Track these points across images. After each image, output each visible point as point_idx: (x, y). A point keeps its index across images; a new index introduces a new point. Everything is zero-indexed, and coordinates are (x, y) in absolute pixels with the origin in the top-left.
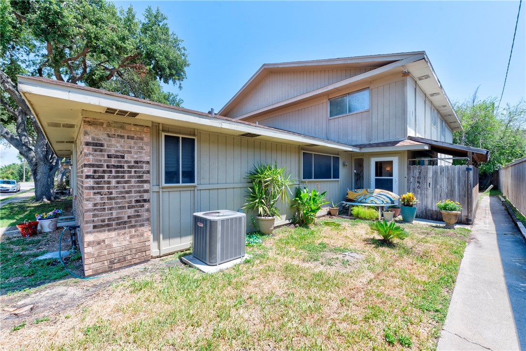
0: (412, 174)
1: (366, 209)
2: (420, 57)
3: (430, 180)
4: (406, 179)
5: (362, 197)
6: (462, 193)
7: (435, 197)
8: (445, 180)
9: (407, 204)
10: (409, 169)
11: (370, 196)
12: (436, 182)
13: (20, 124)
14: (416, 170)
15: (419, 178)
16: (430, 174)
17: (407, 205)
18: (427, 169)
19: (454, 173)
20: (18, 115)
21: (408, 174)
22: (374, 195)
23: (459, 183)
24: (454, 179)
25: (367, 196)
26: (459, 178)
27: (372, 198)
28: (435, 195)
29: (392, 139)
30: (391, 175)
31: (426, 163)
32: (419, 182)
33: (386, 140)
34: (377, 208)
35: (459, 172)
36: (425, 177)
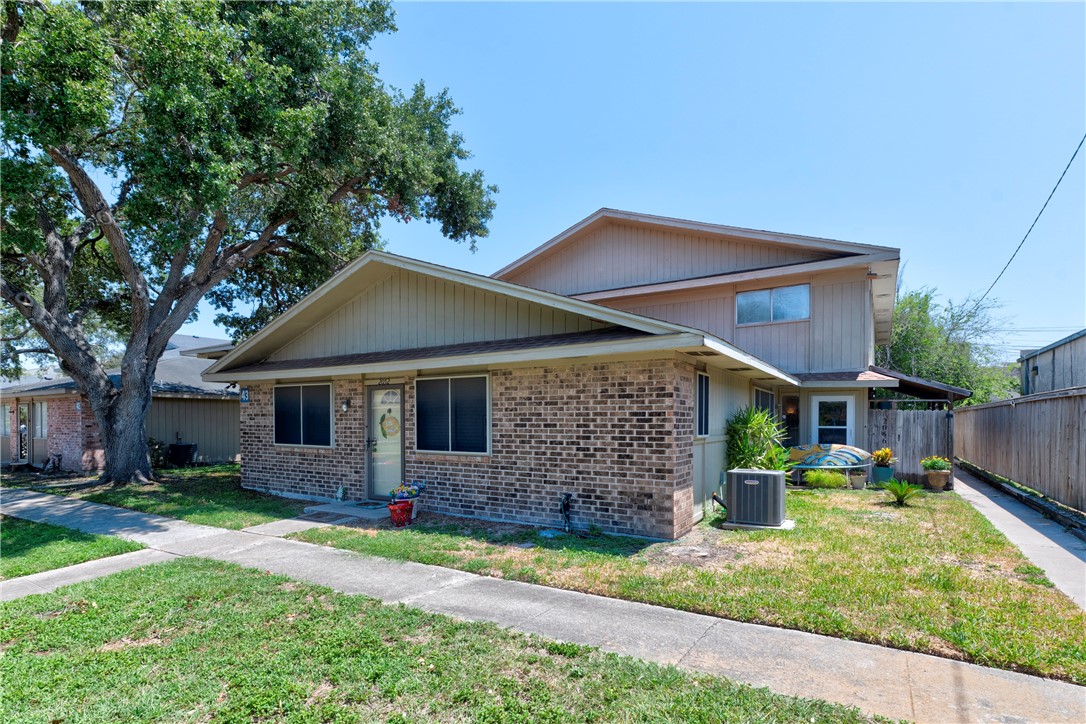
0: (874, 423)
1: (827, 473)
2: (893, 256)
3: (900, 431)
4: (866, 429)
5: (813, 457)
6: (941, 448)
7: (906, 455)
8: (919, 430)
9: (882, 464)
10: (870, 414)
11: (826, 455)
12: (907, 433)
13: (56, 297)
14: (880, 416)
15: (885, 427)
16: (900, 422)
17: (881, 466)
18: (896, 415)
19: (931, 422)
20: (51, 272)
21: (869, 422)
22: (831, 453)
23: (937, 434)
24: (931, 429)
25: (821, 455)
26: (937, 427)
27: (829, 458)
28: (906, 451)
29: (846, 368)
30: (845, 424)
31: (895, 406)
32: (884, 434)
33: (837, 369)
34: (843, 471)
35: (937, 420)
36: (894, 427)
